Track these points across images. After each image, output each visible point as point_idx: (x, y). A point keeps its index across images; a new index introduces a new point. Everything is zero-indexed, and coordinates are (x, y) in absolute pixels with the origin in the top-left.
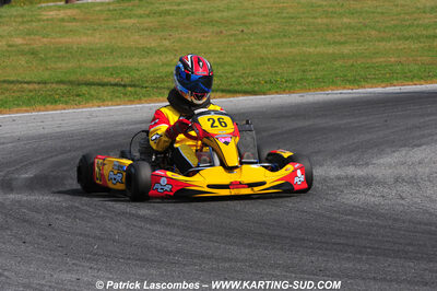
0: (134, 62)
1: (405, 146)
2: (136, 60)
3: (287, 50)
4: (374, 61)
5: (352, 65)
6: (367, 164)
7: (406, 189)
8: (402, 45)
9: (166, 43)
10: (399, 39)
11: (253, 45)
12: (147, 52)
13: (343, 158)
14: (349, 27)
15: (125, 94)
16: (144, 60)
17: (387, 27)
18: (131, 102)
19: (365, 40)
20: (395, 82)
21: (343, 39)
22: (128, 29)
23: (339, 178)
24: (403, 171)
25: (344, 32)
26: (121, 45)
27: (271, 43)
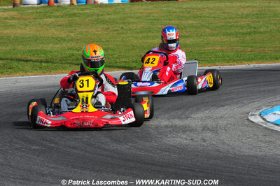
0: (49, 47)
1: (214, 105)
2: (51, 45)
3: (150, 41)
4: (206, 49)
5: (191, 52)
6: (187, 118)
7: (208, 135)
8: (225, 39)
9: (72, 35)
10: (224, 35)
11: (128, 37)
12: (59, 40)
13: (173, 113)
14: (192, 26)
15: (41, 68)
16: (56, 46)
17: (217, 27)
18: (44, 73)
19: (202, 35)
20: (217, 63)
21: (187, 34)
22: (48, 25)
23: (167, 127)
24: (210, 123)
25: (189, 29)
26: (42, 35)
27: (140, 36)
